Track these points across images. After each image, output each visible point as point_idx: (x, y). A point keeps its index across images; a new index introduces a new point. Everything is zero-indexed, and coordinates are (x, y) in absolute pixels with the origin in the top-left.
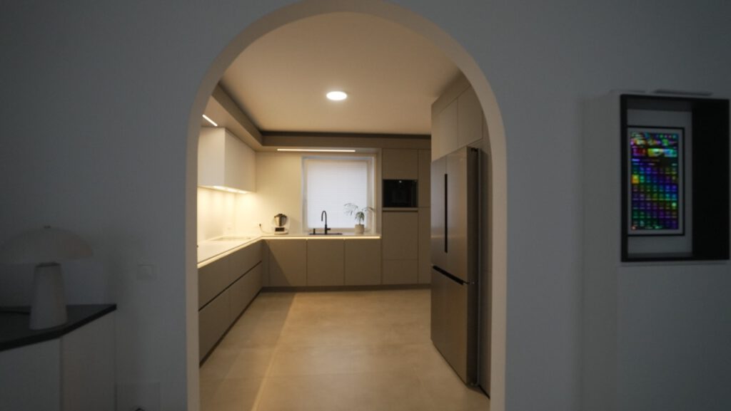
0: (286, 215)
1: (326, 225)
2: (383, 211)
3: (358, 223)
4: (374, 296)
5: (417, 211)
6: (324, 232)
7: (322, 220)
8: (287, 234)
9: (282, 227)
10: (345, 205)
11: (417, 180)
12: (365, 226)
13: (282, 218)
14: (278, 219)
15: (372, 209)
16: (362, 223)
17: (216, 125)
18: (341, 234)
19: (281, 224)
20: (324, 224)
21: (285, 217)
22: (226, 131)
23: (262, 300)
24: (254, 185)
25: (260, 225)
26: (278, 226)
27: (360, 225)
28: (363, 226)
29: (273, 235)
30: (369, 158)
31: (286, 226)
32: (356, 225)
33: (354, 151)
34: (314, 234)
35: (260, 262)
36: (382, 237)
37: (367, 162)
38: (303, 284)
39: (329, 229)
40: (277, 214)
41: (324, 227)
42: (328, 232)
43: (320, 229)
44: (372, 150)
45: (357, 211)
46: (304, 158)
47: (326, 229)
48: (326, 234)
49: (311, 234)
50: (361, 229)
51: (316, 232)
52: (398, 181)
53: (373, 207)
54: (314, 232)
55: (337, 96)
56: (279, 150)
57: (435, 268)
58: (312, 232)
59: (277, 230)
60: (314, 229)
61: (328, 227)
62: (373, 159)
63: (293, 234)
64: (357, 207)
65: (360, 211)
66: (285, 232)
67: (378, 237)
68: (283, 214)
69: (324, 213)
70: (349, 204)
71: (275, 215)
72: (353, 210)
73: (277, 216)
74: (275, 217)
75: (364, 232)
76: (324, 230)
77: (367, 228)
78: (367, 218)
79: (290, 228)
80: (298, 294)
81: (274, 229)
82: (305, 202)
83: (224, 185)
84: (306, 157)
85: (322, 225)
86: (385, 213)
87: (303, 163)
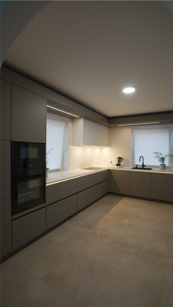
1: (143, 164)
3: (162, 163)
6: (142, 167)
9: (120, 164)
10: (154, 153)
12: (166, 165)
13: (120, 159)
17: (78, 117)
18: (150, 169)
20: (142, 163)
21: (122, 159)
22: (84, 119)
23: (105, 199)
24: (109, 145)
25: (111, 162)
26: (118, 163)
27: (163, 164)
28: (165, 165)
29: (115, 167)
31: (122, 163)
32: (161, 165)
33: (158, 123)
34: (136, 168)
35: (108, 180)
37: (169, 128)
38: (127, 194)
39: (145, 166)
41: (142, 164)
42: (144, 167)
43: (139, 165)
45: (161, 156)
47: (143, 165)
48: (143, 168)
49: (134, 168)
50: (164, 167)
51: (138, 167)
56: (118, 125)
58: (136, 167)
59: (117, 165)
60: (137, 166)
61: (144, 164)
64: (162, 154)
65: (163, 156)
66: (121, 166)
67: (172, 173)
68: (121, 156)
69: (142, 158)
70: (157, 152)
71: (117, 158)
72: (159, 156)
73: (118, 158)
74: (117, 159)
75: (166, 169)
76: (142, 166)
77: (169, 166)
78: (169, 160)
79: (123, 164)
80: (125, 198)
81: (116, 164)
82: (133, 151)
83: (83, 145)
84: (134, 128)
85: (141, 163)
87: (132, 131)
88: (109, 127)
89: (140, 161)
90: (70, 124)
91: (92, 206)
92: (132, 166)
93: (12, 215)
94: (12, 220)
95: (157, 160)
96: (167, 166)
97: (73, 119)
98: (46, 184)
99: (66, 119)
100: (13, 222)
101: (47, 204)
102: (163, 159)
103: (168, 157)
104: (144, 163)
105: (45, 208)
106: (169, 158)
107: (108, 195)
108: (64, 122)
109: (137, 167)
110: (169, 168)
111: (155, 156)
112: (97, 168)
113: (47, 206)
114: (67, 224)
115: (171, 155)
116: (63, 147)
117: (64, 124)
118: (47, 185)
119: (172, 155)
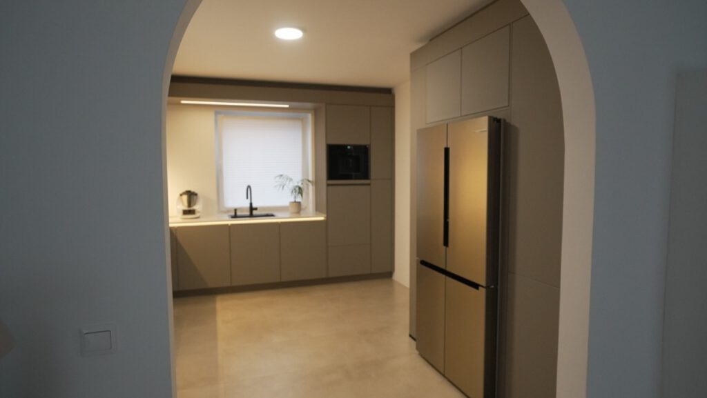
0: (196, 191)
1: (251, 204)
2: (328, 185)
3: (293, 200)
4: (319, 293)
5: (369, 184)
6: (248, 213)
7: (247, 198)
8: (198, 218)
9: (192, 208)
10: (276, 177)
11: (370, 145)
12: (302, 204)
13: (191, 195)
14: (185, 198)
15: (309, 181)
16: (299, 199)
18: (272, 215)
19: (190, 204)
20: (249, 202)
21: (196, 195)
26: (186, 208)
27: (295, 202)
28: (299, 203)
29: (181, 220)
30: (302, 115)
31: (196, 207)
32: (291, 203)
33: (287, 106)
34: (235, 216)
36: (327, 217)
37: (302, 120)
38: (227, 284)
39: (256, 209)
40: (184, 190)
41: (248, 205)
42: (255, 212)
43: (242, 209)
44: (309, 105)
45: (293, 184)
46: (217, 114)
47: (252, 209)
48: (251, 216)
49: (232, 217)
50: (298, 207)
51: (238, 213)
52: (346, 146)
53: (311, 179)
55: (289, 34)
56: (183, 102)
57: (423, 263)
58: (233, 214)
59: (185, 212)
60: (236, 210)
61: (254, 206)
62: (310, 117)
63: (206, 219)
64: (291, 180)
65: (296, 184)
66: (197, 215)
67: (322, 218)
68: (192, 189)
70: (281, 175)
71: (180, 193)
73: (185, 194)
74: (181, 195)
75: (302, 212)
76: (249, 210)
79: (203, 210)
80: (219, 297)
81: (181, 212)
82: (220, 173)
84: (220, 113)
86: (330, 188)
87: (216, 121)
92: (226, 212)
96: (304, 207)
104: (253, 202)
109: (236, 213)
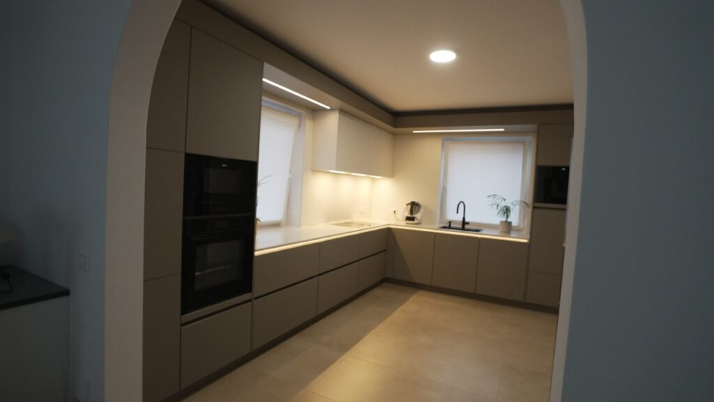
0: (419, 203)
1: (464, 219)
2: (534, 208)
3: (504, 219)
6: (461, 226)
8: (417, 224)
9: (413, 216)
10: (489, 196)
12: (513, 224)
13: (414, 206)
14: (409, 207)
16: (508, 220)
17: (328, 108)
18: (478, 231)
19: (411, 212)
20: (462, 216)
21: (418, 205)
22: (340, 113)
23: (378, 292)
24: (391, 173)
25: (395, 212)
26: (409, 215)
27: (506, 221)
28: (510, 223)
29: (405, 224)
30: (525, 138)
31: (418, 216)
32: (502, 222)
33: (503, 130)
34: (449, 227)
35: (385, 251)
36: (530, 240)
37: (523, 143)
39: (468, 223)
40: (410, 202)
41: (461, 220)
42: (466, 227)
43: (455, 222)
44: (533, 127)
45: (503, 204)
46: (444, 140)
47: (464, 223)
48: (463, 229)
49: (444, 227)
50: (508, 227)
51: (452, 225)
54: (449, 226)
56: (414, 132)
58: (448, 225)
59: (408, 219)
60: (450, 222)
61: (467, 220)
62: (532, 139)
64: (505, 200)
65: (506, 204)
66: (416, 222)
67: (526, 241)
68: (416, 201)
69: (462, 204)
70: (495, 195)
71: (407, 203)
72: (498, 203)
73: (409, 204)
74: (407, 205)
75: (512, 233)
76: (461, 223)
77: (518, 226)
78: (520, 214)
79: (421, 218)
80: (421, 292)
81: (405, 218)
82: (444, 190)
83: (337, 170)
84: (447, 140)
85: (459, 218)
86: (535, 210)
87: (443, 146)
88: (394, 134)
89: (457, 212)
90: (308, 123)
91: (349, 307)
92: (440, 223)
93: (183, 313)
94: (183, 325)
95: (495, 211)
96: (515, 227)
97: (315, 112)
98: (255, 251)
99: (301, 111)
100: (183, 328)
101: (256, 296)
102: (507, 211)
103: (518, 207)
104: (466, 217)
105: (249, 304)
106: (520, 209)
107: (385, 284)
108: (295, 116)
109: (450, 224)
110: (518, 230)
111: (490, 203)
112: (363, 225)
113: (255, 299)
114: (295, 342)
115: (525, 203)
116: (291, 172)
117: (295, 121)
118: (257, 253)
119: (527, 202)
